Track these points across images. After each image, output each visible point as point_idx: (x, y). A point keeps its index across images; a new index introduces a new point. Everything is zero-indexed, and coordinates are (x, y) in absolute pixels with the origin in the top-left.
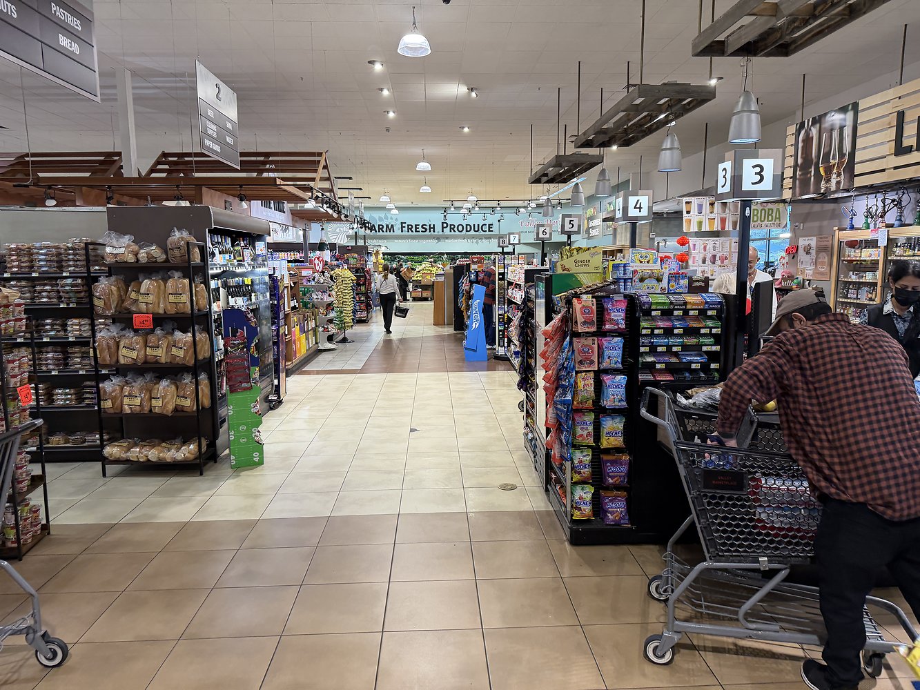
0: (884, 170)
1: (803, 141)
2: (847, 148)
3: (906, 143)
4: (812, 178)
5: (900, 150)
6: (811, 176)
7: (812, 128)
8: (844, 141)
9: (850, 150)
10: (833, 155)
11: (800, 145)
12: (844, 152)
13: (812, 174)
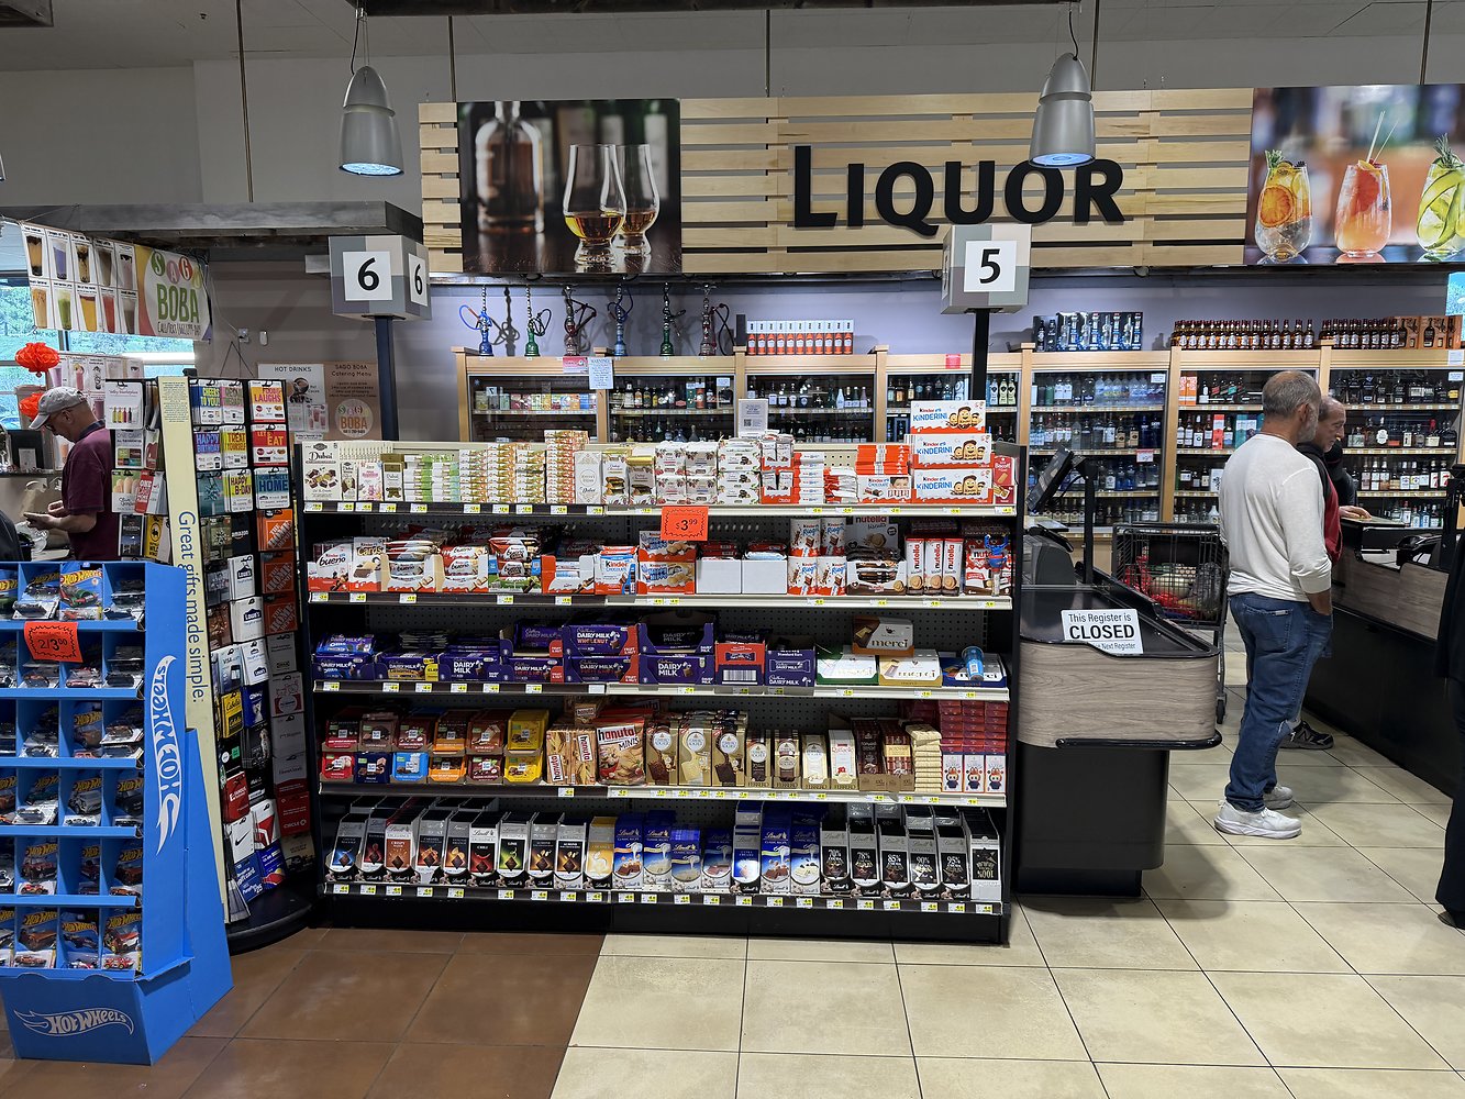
0: (764, 250)
1: (492, 147)
2: (654, 186)
3: (817, 207)
4: (540, 239)
5: (805, 217)
6: (533, 233)
7: (525, 126)
8: (644, 176)
9: (665, 195)
10: (610, 198)
11: (483, 155)
12: (647, 195)
13: (540, 226)
